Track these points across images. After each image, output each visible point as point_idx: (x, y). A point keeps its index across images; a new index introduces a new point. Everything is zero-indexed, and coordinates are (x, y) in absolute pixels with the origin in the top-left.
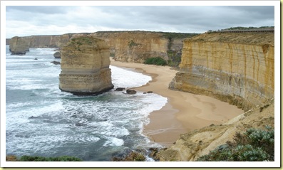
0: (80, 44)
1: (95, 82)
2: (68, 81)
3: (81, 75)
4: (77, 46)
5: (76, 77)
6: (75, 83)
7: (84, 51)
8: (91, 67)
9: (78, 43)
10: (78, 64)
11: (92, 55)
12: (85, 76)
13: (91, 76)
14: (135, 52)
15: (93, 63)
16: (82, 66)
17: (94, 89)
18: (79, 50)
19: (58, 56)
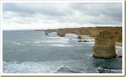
0: (104, 35)
1: (111, 53)
2: (98, 52)
3: (105, 50)
4: (103, 36)
5: (102, 50)
6: (101, 53)
7: (106, 38)
8: (109, 46)
9: (103, 34)
10: (103, 44)
11: (110, 40)
12: (106, 50)
13: (109, 50)
14: (118, 37)
15: (111, 44)
16: (105, 45)
17: (110, 56)
18: (104, 37)
19: (79, 38)
